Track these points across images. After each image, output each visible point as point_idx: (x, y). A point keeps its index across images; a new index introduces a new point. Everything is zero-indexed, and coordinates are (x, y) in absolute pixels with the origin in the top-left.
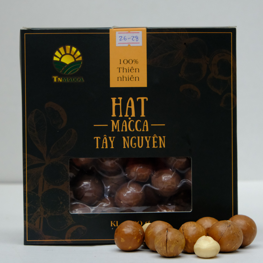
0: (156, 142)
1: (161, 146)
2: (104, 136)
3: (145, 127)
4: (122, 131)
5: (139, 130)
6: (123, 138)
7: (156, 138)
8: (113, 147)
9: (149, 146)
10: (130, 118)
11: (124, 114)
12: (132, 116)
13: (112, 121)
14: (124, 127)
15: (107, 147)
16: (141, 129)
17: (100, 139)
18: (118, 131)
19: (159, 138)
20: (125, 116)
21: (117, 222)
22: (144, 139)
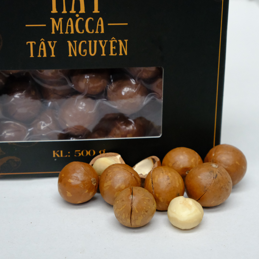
0: (115, 48)
1: (122, 53)
2: (41, 40)
3: (100, 27)
4: (67, 33)
5: (91, 31)
6: (68, 43)
7: (115, 42)
8: (54, 54)
9: (105, 54)
10: (77, 16)
11: (69, 8)
12: (80, 12)
13: (52, 20)
14: (69, 28)
15: (45, 55)
16: (93, 30)
17: (35, 44)
18: (61, 33)
19: (118, 42)
20: (71, 12)
21: (61, 152)
22: (98, 43)
